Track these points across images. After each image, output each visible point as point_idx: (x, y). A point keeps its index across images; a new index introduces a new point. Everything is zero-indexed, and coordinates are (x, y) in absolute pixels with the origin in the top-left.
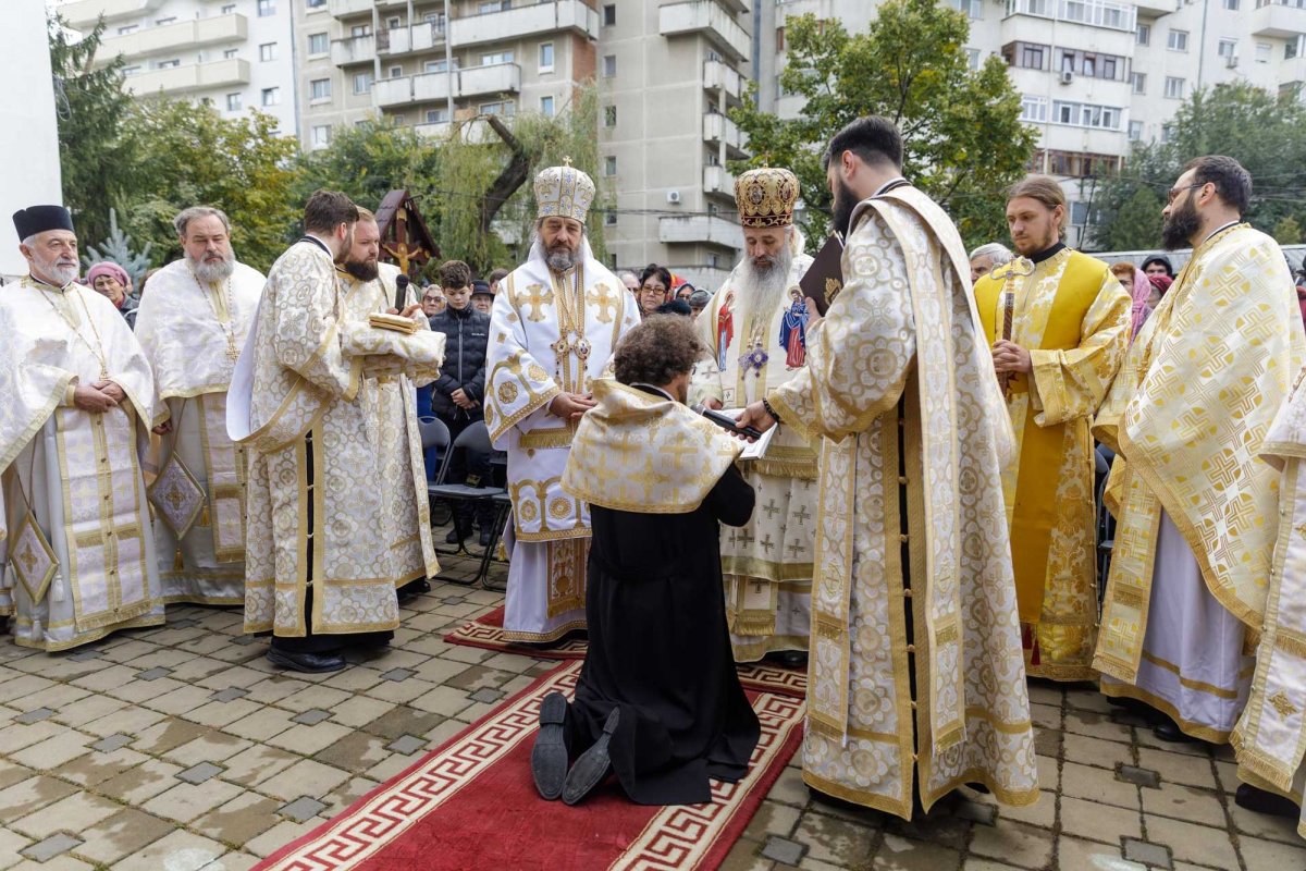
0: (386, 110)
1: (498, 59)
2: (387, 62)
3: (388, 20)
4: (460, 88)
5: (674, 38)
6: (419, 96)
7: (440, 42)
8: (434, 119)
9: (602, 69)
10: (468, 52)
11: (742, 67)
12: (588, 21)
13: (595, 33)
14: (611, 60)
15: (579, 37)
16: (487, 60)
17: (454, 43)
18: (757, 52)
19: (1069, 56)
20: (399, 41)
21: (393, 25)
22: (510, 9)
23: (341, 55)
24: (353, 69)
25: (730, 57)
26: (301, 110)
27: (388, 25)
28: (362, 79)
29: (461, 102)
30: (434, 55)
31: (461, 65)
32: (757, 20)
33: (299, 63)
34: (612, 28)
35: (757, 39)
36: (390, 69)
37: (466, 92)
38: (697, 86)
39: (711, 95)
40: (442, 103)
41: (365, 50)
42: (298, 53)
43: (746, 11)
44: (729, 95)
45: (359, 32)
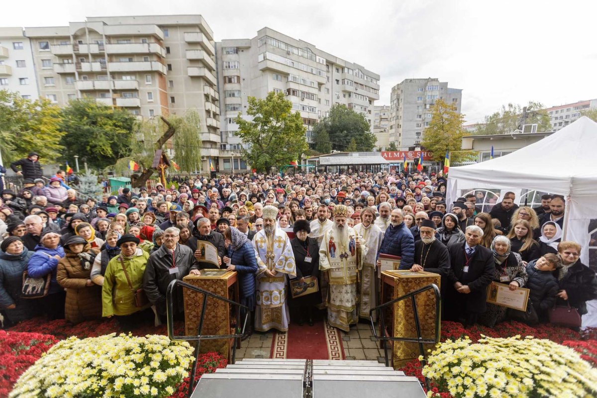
0: (82, 91)
1: (128, 78)
2: (80, 74)
3: (79, 58)
4: (114, 86)
5: (193, 77)
6: (97, 88)
7: (104, 70)
8: (103, 96)
9: (168, 85)
10: (115, 75)
11: (214, 87)
12: (163, 69)
13: (165, 73)
14: (171, 82)
15: (160, 74)
16: (124, 78)
17: (111, 70)
18: (218, 83)
19: (303, 93)
20: (86, 67)
21: (82, 61)
22: (132, 61)
23: (58, 69)
24: (64, 75)
25: (211, 85)
26: (40, 88)
27: (80, 61)
28: (69, 79)
29: (115, 91)
30: (103, 73)
31: (113, 78)
32: (217, 73)
33: (38, 70)
34: (170, 72)
35: (217, 79)
36: (82, 77)
37: (117, 88)
38: (202, 93)
39: (207, 96)
40: (108, 91)
41: (70, 68)
42: (37, 65)
43: (214, 70)
44: (212, 96)
45: (66, 61)
